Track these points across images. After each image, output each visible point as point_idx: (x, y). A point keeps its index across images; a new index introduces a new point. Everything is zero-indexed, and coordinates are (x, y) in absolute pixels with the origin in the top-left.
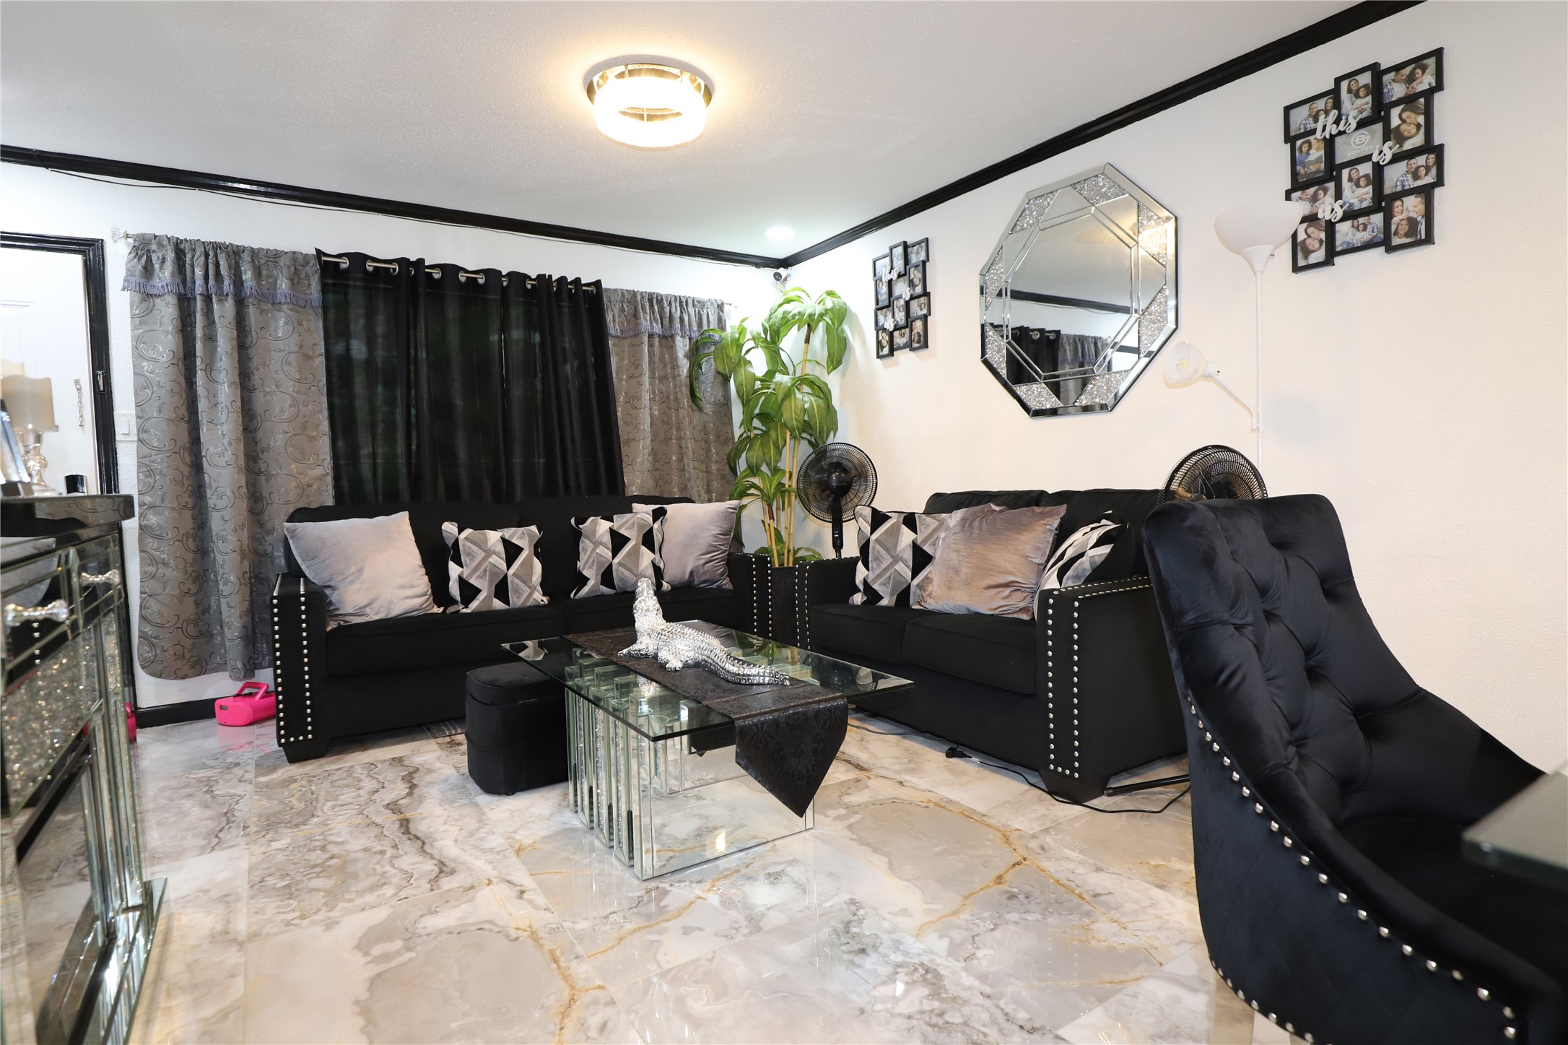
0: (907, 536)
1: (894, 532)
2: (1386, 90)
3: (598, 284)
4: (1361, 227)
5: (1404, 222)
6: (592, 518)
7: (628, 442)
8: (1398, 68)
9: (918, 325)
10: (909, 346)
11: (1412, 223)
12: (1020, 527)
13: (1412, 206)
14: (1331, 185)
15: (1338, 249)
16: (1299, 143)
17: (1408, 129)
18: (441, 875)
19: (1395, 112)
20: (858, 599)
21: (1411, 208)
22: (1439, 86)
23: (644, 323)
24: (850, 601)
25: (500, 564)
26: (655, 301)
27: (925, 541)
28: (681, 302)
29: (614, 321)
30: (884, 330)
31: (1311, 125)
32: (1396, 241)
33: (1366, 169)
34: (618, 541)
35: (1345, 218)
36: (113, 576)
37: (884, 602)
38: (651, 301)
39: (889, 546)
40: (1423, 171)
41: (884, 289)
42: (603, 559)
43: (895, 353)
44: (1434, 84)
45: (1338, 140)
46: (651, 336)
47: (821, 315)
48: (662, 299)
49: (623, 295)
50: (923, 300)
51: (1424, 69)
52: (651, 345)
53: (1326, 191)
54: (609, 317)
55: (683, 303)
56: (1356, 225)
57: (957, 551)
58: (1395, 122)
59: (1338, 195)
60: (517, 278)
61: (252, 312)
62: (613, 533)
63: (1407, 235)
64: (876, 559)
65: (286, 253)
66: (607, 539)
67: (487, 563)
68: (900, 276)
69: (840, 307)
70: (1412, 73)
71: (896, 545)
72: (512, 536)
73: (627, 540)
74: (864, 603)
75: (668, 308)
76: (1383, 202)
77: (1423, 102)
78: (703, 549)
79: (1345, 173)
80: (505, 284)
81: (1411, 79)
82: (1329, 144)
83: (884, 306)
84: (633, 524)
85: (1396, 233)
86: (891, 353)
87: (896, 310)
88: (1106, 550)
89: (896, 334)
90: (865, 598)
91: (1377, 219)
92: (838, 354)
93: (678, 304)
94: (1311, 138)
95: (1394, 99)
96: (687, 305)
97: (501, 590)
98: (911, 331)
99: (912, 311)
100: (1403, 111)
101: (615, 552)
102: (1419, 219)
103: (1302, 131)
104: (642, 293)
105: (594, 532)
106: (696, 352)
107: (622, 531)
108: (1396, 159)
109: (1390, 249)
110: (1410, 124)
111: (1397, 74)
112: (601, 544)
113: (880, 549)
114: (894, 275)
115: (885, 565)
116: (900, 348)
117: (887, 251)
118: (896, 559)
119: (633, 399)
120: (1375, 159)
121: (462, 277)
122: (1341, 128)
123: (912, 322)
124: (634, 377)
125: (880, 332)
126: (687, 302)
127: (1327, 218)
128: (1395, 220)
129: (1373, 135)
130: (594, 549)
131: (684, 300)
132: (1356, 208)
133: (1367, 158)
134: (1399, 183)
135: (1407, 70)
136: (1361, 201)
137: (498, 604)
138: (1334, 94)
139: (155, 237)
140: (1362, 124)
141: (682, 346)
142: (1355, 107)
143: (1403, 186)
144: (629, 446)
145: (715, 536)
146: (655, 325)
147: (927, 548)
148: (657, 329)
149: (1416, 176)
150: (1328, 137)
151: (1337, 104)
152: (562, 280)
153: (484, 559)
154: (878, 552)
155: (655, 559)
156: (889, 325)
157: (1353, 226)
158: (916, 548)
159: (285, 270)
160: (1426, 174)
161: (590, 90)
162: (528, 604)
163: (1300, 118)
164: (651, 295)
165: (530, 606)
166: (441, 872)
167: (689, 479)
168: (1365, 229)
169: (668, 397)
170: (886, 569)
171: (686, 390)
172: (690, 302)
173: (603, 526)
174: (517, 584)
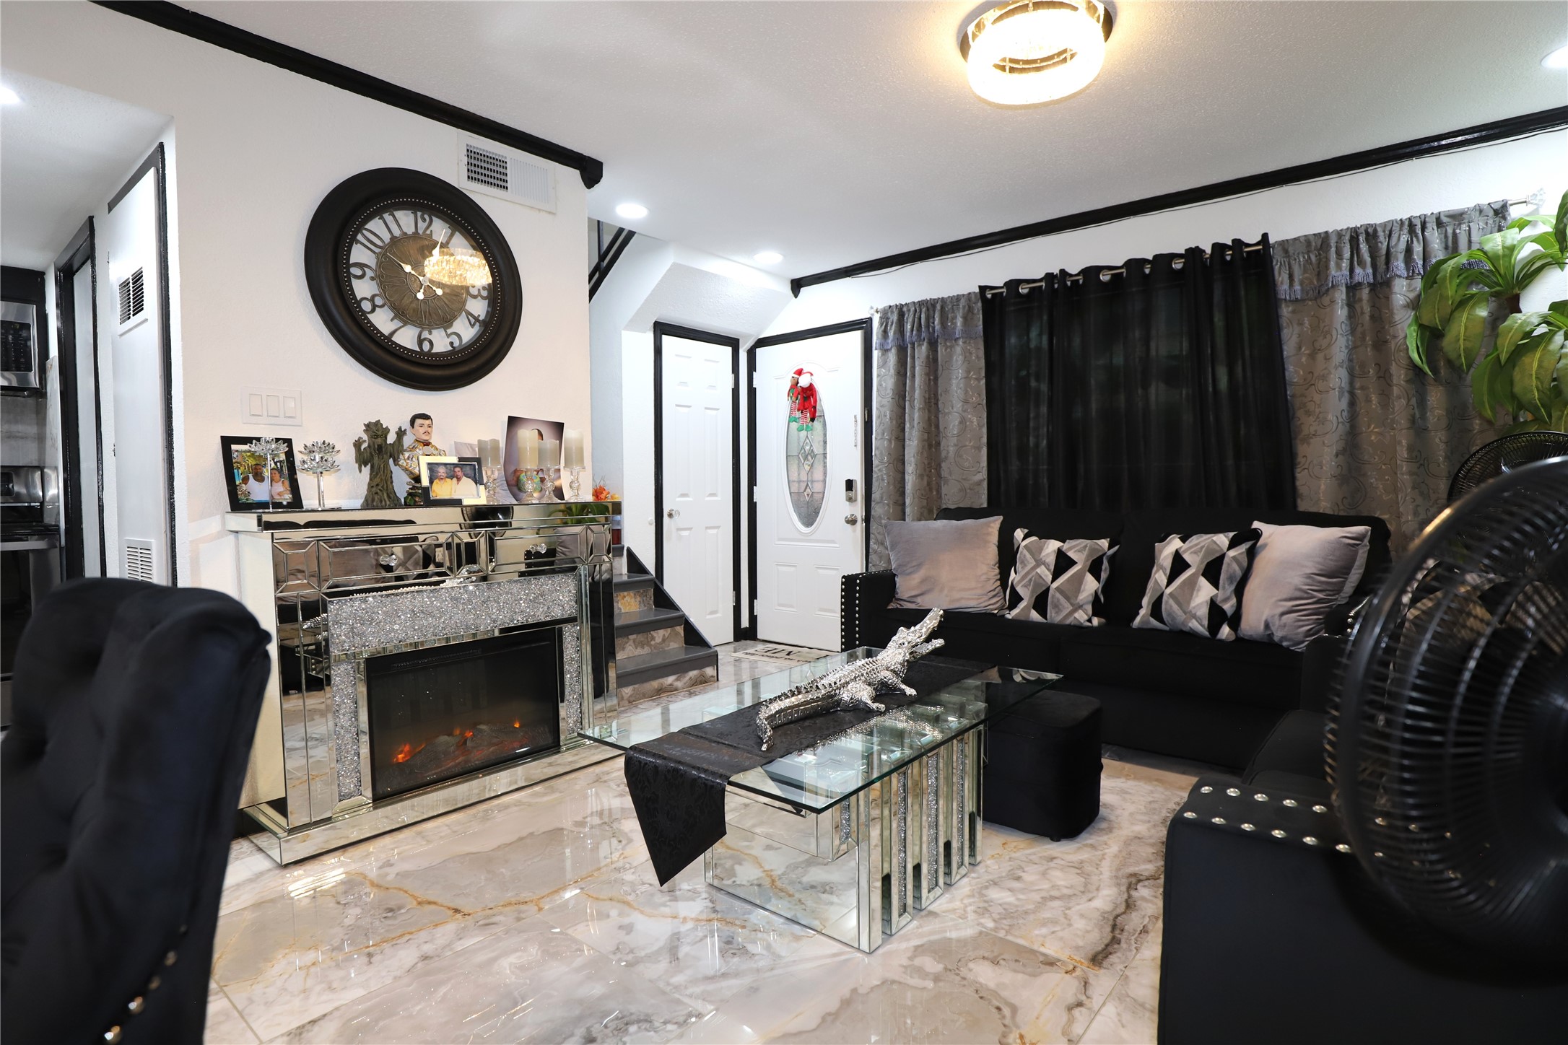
3: (1266, 239)
6: (1169, 536)
7: (1306, 440)
23: (1338, 272)
25: (1046, 576)
26: (1363, 237)
28: (1412, 225)
29: (1290, 280)
34: (1178, 567)
38: (1354, 239)
42: (1159, 588)
46: (1353, 288)
49: (1307, 242)
55: (1416, 226)
60: (1162, 261)
61: (941, 349)
62: (1177, 556)
66: (1169, 564)
67: (1034, 573)
72: (1070, 549)
73: (1189, 566)
75: (1386, 240)
80: (1149, 271)
84: (1203, 549)
93: (1406, 232)
96: (1424, 226)
97: (1041, 603)
101: (1171, 580)
105: (1164, 553)
107: (1187, 556)
112: (1164, 569)
124: (1321, 349)
126: (1424, 223)
131: (1418, 222)
137: (1035, 616)
141: (1405, 290)
144: (1309, 444)
145: (1309, 576)
146: (1359, 270)
148: (1363, 274)
153: (1034, 568)
155: (1216, 596)
159: (961, 311)
162: (1068, 622)
164: (1356, 230)
173: (1176, 546)
174: (1058, 600)
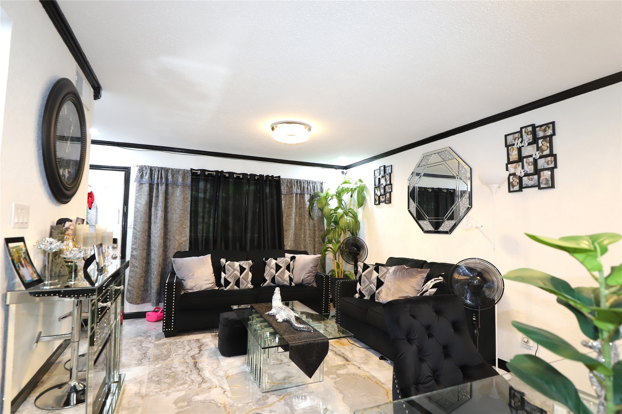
0: (375, 274)
1: (371, 273)
2: (537, 133)
3: (279, 177)
4: (531, 179)
5: (544, 180)
6: (270, 259)
7: (286, 230)
8: (541, 126)
9: (388, 195)
10: (385, 202)
11: (547, 180)
12: (412, 276)
13: (547, 174)
14: (520, 163)
15: (524, 186)
16: (510, 148)
17: (544, 148)
18: (203, 383)
19: (540, 141)
20: (357, 296)
21: (546, 175)
22: (554, 134)
23: (294, 190)
24: (354, 296)
25: (238, 274)
26: (299, 182)
27: (382, 276)
28: (308, 182)
29: (284, 189)
30: (377, 195)
31: (513, 142)
32: (542, 186)
33: (531, 159)
34: (278, 267)
35: (525, 176)
36: (122, 287)
37: (366, 298)
38: (297, 182)
39: (368, 277)
40: (550, 162)
41: (377, 181)
42: (272, 274)
43: (381, 204)
44: (552, 133)
45: (523, 148)
46: (296, 194)
47: (355, 189)
48: (301, 181)
49: (288, 180)
50: (390, 186)
51: (549, 127)
52: (296, 197)
53: (519, 165)
54: (282, 188)
55: (308, 183)
56: (529, 178)
57: (391, 282)
58: (540, 145)
59: (523, 168)
60: (253, 176)
61: (170, 188)
62: (277, 265)
63: (545, 184)
64: (364, 282)
65: (182, 170)
66: (274, 267)
67: (234, 273)
68: (382, 177)
69: (362, 186)
70: (545, 128)
71: (371, 277)
72: (243, 264)
73: (281, 267)
74: (359, 298)
75: (303, 184)
76: (537, 172)
77: (550, 139)
78: (307, 272)
79: (525, 160)
80: (249, 178)
81: (545, 131)
82: (520, 150)
83: (377, 187)
84: (284, 262)
85: (542, 183)
86: (379, 204)
87: (381, 189)
88: (434, 290)
89: (381, 197)
90: (359, 296)
91: (536, 177)
92: (361, 202)
93: (307, 183)
94: (514, 147)
95: (540, 137)
96: (310, 183)
97: (237, 283)
98: (386, 197)
99: (386, 190)
100: (542, 141)
101: (277, 271)
102: (549, 179)
103: (511, 144)
104: (294, 180)
105: (270, 264)
106: (312, 199)
107: (280, 264)
108: (541, 157)
109: (540, 188)
110: (545, 146)
111: (540, 128)
112: (272, 268)
113: (365, 278)
114: (380, 177)
115: (367, 284)
116: (382, 202)
117: (379, 168)
118: (371, 282)
119: (289, 215)
120: (534, 156)
121: (235, 176)
122: (523, 144)
123: (386, 194)
124: (290, 208)
125: (376, 196)
126: (310, 182)
127: (519, 175)
128: (541, 178)
129: (533, 147)
130: (270, 270)
131: (309, 181)
132: (529, 173)
133: (531, 156)
134: (542, 166)
135: (544, 127)
136: (530, 170)
137: (236, 288)
138: (521, 132)
139: (145, 166)
140: (529, 144)
141: (307, 197)
142: (528, 138)
143: (544, 167)
144: (287, 232)
145: (311, 267)
146: (298, 190)
147: (382, 279)
148: (299, 191)
149: (548, 164)
150: (519, 147)
151: (522, 137)
152: (267, 176)
153: (233, 272)
155: (290, 275)
156: (379, 194)
157: (528, 179)
158: (378, 279)
159: (181, 175)
160: (551, 164)
161: (273, 129)
162: (246, 288)
163: (510, 139)
164: (297, 180)
165: (246, 289)
166: (203, 381)
167: (307, 244)
168: (532, 180)
169: (302, 215)
170: (367, 286)
171: (307, 213)
172: (311, 182)
173: (274, 262)
174: (243, 281)
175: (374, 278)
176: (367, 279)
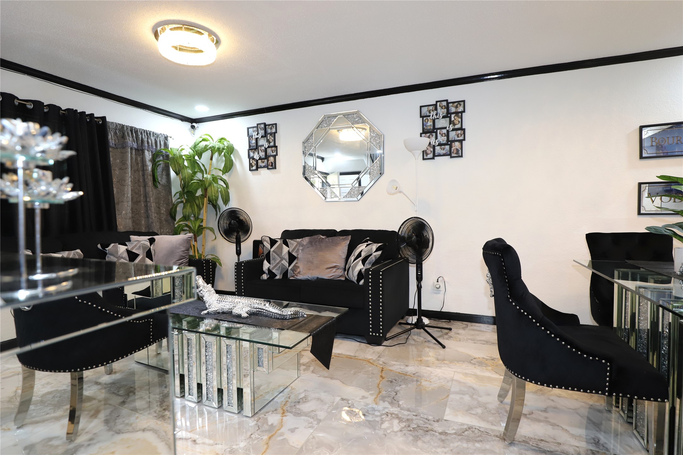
0: (285, 249)
1: (280, 248)
2: (450, 108)
3: (104, 118)
4: (443, 149)
5: (455, 150)
8: (453, 103)
9: (271, 159)
10: (267, 167)
11: (457, 150)
12: (337, 244)
13: (457, 145)
14: (434, 134)
15: (436, 155)
16: (425, 118)
17: (456, 122)
19: (453, 116)
20: (265, 277)
21: (457, 146)
22: (464, 111)
23: (129, 142)
24: (261, 278)
26: (133, 130)
27: (293, 250)
28: (147, 133)
29: (112, 139)
30: (253, 159)
31: (428, 114)
32: (453, 155)
33: (444, 131)
34: (132, 255)
37: (278, 277)
38: (131, 131)
39: (279, 253)
40: (460, 135)
41: (254, 141)
43: (259, 169)
44: (463, 110)
45: (436, 120)
47: (223, 149)
48: (137, 131)
49: (116, 125)
50: (273, 148)
51: (460, 105)
52: (132, 154)
53: (432, 136)
54: (110, 137)
55: (148, 133)
56: (441, 148)
57: (311, 254)
58: (453, 119)
59: (436, 138)
60: (54, 108)
62: (128, 252)
63: (456, 154)
64: (274, 259)
68: (262, 137)
69: (231, 146)
70: (457, 105)
71: (282, 253)
73: (137, 255)
74: (268, 278)
75: (141, 136)
76: (450, 142)
77: (460, 114)
78: (178, 258)
79: (439, 131)
80: (46, 110)
81: (457, 107)
82: (434, 121)
83: (254, 148)
84: (140, 247)
85: (453, 152)
86: (257, 169)
87: (260, 151)
88: (379, 253)
89: (260, 161)
90: (268, 276)
91: (447, 147)
92: (229, 167)
93: (146, 134)
94: (429, 118)
95: (452, 112)
96: (150, 135)
98: (268, 161)
99: (268, 153)
100: (455, 116)
102: (459, 149)
103: (425, 115)
104: (126, 126)
105: (117, 252)
106: (155, 159)
107: (134, 251)
108: (453, 130)
109: (452, 157)
110: (457, 120)
111: (453, 104)
112: (122, 258)
113: (275, 255)
114: (260, 136)
115: (277, 261)
116: (261, 167)
117: (256, 125)
118: (282, 259)
119: (122, 181)
120: (447, 129)
122: (438, 117)
123: (268, 157)
124: (123, 168)
125: (251, 160)
126: (150, 134)
127: (434, 144)
128: (453, 149)
129: (446, 121)
131: (148, 132)
132: (442, 143)
133: (445, 128)
134: (453, 138)
135: (456, 104)
136: (443, 141)
138: (435, 105)
140: (444, 117)
142: (442, 112)
143: (455, 139)
144: (120, 205)
146: (134, 143)
147: (294, 254)
148: (135, 146)
149: (458, 137)
150: (434, 119)
151: (436, 109)
152: (83, 113)
154: (274, 256)
156: (256, 157)
157: (440, 148)
158: (290, 254)
160: (461, 136)
163: (425, 110)
164: (132, 128)
167: (152, 223)
168: (444, 150)
169: (139, 181)
170: (278, 263)
171: (150, 178)
172: (152, 133)
173: (122, 249)
175: (285, 254)
176: (278, 255)
